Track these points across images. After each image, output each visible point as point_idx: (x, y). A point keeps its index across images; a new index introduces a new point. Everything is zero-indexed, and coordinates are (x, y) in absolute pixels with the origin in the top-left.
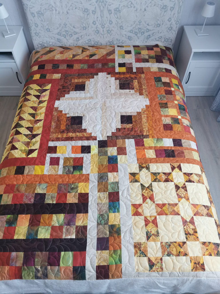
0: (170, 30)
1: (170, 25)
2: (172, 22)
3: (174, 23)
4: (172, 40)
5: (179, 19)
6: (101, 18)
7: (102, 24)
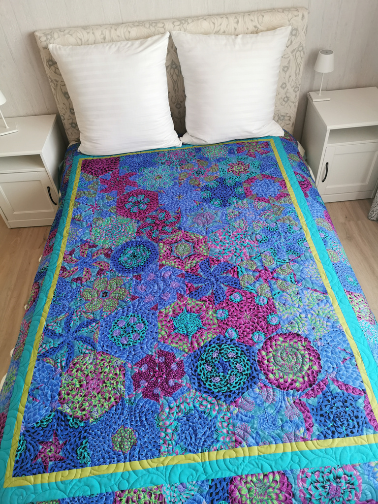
0: (286, 102)
1: (286, 94)
2: (288, 89)
3: (291, 90)
4: (290, 117)
5: (298, 84)
6: (175, 93)
7: (178, 101)
